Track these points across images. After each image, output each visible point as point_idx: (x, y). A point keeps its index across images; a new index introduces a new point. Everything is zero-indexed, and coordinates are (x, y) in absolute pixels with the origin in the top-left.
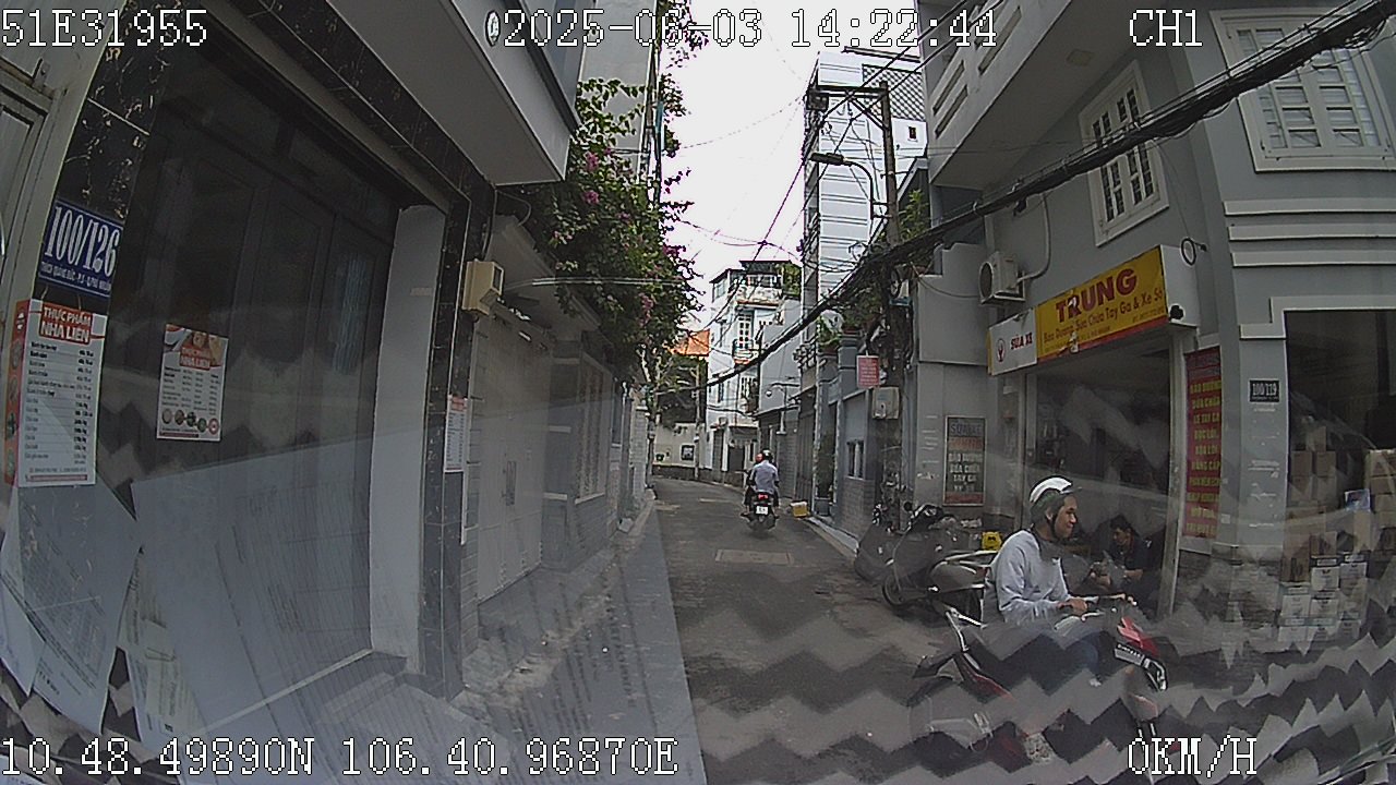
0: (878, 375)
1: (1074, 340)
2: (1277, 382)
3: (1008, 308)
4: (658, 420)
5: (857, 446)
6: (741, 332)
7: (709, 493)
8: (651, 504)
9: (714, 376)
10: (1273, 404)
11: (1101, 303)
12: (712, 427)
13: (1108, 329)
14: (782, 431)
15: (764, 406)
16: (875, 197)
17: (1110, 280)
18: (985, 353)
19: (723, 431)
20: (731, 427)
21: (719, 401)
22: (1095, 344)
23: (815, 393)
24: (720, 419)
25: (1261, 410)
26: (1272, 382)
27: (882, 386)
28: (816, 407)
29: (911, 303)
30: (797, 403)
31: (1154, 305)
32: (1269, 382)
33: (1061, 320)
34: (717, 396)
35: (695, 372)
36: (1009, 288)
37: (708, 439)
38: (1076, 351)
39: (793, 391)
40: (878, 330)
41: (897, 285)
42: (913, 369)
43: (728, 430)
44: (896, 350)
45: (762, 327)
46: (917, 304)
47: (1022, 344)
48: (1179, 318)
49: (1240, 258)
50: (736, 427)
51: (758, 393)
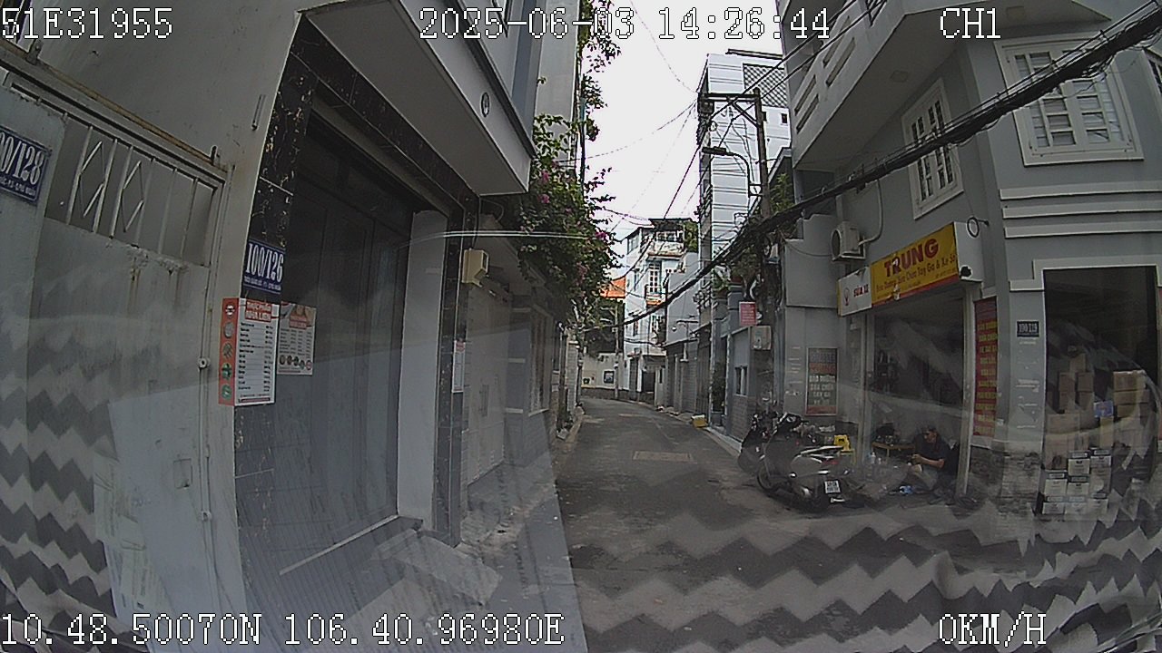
0: (755, 316)
1: (898, 291)
2: (1037, 323)
3: (853, 265)
4: (585, 351)
5: (743, 371)
6: (652, 279)
7: (627, 409)
8: (580, 418)
9: (630, 314)
10: (1035, 338)
11: (914, 263)
12: (629, 356)
13: (919, 283)
14: (685, 359)
15: (671, 339)
16: (751, 179)
17: (920, 246)
18: (836, 298)
19: (638, 359)
20: (644, 356)
21: (634, 335)
22: (911, 294)
23: (710, 329)
24: (635, 349)
25: (1026, 343)
26: (1034, 323)
27: (758, 325)
28: (711, 339)
29: (780, 261)
30: (696, 336)
31: (950, 266)
32: (1031, 323)
33: (888, 275)
34: (632, 331)
35: (614, 312)
36: (853, 250)
37: (626, 366)
38: (898, 298)
39: (694, 327)
40: (755, 282)
41: (768, 248)
42: (782, 312)
43: (642, 358)
44: (769, 297)
45: (668, 275)
46: (784, 263)
47: (861, 293)
48: (967, 276)
49: (1011, 232)
50: (648, 356)
51: (665, 328)
